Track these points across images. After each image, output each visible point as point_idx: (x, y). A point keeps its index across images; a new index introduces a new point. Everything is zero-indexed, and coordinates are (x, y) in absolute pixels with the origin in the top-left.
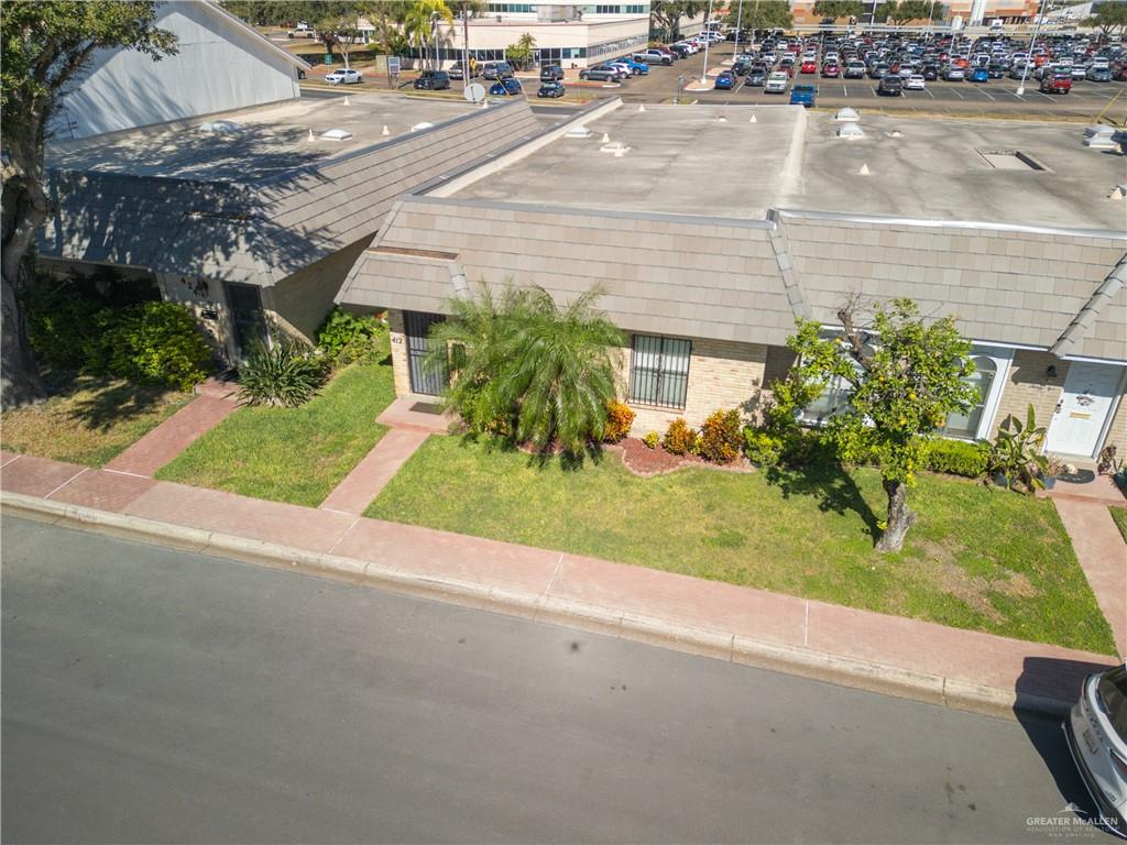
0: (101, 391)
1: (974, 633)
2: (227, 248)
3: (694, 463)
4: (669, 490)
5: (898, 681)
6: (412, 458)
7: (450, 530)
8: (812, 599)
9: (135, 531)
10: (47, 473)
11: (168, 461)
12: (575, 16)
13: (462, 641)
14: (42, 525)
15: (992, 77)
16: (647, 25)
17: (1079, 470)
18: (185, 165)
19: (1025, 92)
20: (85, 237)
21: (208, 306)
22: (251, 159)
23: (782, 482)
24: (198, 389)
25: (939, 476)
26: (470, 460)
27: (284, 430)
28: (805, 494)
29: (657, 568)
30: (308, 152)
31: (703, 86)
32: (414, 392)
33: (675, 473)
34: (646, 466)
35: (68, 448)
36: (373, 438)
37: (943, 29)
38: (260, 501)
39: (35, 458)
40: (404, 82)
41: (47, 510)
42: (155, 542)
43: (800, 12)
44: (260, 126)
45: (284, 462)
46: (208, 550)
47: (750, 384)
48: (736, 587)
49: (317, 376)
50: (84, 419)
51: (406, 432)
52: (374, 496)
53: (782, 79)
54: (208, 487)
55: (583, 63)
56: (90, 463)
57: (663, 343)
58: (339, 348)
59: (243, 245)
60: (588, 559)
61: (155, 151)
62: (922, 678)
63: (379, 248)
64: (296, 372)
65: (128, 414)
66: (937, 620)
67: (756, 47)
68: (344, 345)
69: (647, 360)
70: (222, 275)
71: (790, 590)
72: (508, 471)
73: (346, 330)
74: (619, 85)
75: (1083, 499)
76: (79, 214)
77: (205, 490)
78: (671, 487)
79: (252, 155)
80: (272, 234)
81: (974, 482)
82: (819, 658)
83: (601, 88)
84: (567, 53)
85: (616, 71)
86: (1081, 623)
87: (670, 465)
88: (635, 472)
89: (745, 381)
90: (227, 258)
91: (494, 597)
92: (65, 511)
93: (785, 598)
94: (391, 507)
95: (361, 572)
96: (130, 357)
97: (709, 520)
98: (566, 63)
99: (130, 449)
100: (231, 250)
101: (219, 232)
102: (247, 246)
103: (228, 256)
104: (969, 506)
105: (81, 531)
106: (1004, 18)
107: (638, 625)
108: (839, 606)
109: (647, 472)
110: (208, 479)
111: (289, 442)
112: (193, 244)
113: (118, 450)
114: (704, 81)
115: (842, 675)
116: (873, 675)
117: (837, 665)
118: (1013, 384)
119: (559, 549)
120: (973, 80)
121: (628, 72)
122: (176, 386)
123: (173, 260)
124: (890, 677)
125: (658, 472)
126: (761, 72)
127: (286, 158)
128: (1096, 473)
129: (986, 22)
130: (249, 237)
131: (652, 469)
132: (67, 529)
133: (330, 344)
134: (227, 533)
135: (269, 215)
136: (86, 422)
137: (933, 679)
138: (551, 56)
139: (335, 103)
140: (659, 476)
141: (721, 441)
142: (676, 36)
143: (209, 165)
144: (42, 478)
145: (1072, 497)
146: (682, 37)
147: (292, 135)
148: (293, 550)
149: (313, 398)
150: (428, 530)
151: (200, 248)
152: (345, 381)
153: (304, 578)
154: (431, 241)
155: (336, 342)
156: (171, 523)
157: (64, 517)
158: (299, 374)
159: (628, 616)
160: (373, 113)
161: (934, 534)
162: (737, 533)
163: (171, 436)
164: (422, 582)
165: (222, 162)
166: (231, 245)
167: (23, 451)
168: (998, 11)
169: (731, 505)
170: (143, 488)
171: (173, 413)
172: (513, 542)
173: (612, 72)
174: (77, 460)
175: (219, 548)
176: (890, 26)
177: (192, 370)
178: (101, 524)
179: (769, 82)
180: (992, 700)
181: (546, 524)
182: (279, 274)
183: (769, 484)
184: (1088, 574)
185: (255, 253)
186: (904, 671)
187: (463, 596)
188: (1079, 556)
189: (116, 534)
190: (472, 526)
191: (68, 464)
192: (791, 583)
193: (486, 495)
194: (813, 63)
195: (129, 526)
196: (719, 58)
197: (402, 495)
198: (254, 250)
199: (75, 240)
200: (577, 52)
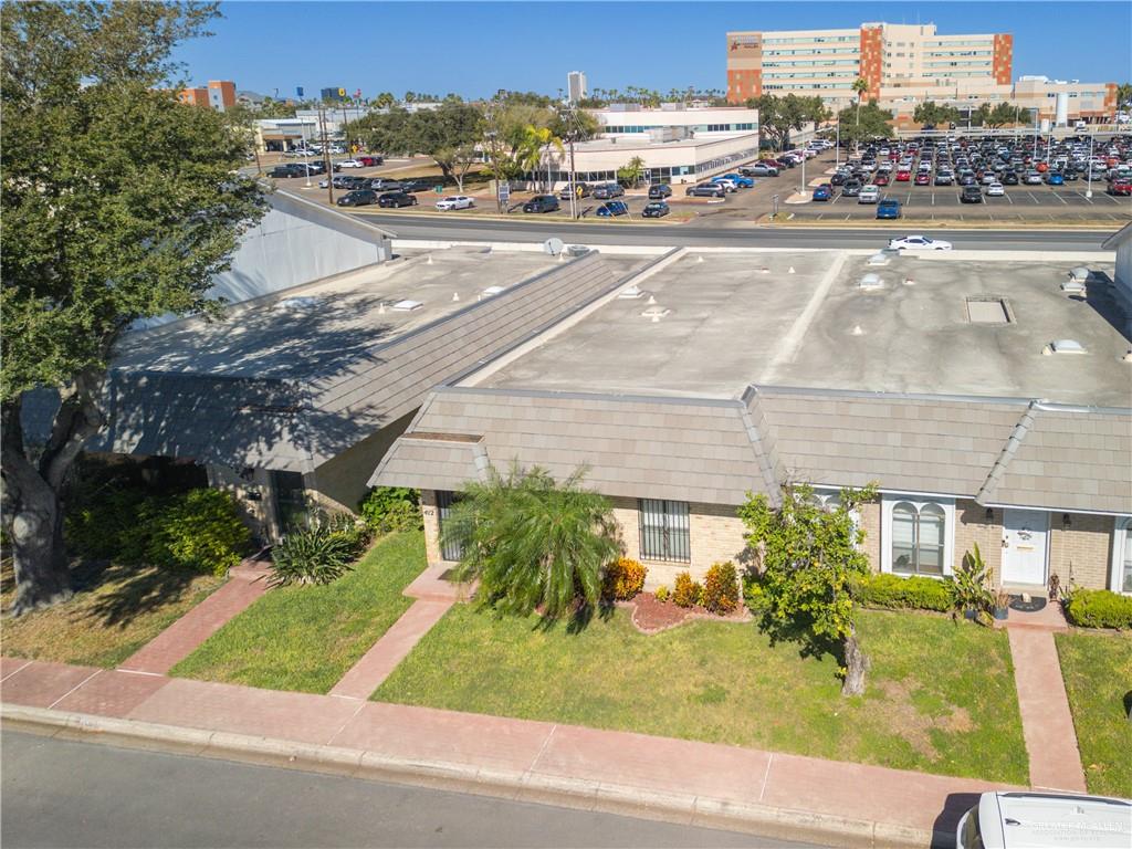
0: (129, 581)
1: (912, 773)
2: (271, 437)
3: (699, 615)
4: (669, 646)
5: (835, 830)
6: (430, 632)
7: (451, 709)
8: (776, 752)
9: (137, 737)
10: (57, 679)
11: (185, 655)
12: (686, 135)
13: (439, 830)
14: (40, 738)
15: (1068, 179)
16: (757, 138)
17: (1033, 598)
18: (249, 352)
19: (1093, 194)
20: (136, 432)
21: (250, 489)
22: (314, 340)
23: (772, 629)
24: (232, 572)
25: (916, 612)
26: (485, 628)
27: (309, 612)
28: (790, 641)
29: (642, 732)
30: (372, 327)
31: (804, 198)
32: (445, 559)
33: (678, 627)
34: (653, 622)
35: (84, 649)
36: (396, 612)
37: (1034, 132)
38: (271, 691)
39: (46, 664)
40: (514, 205)
41: (48, 721)
42: (154, 748)
43: (903, 119)
44: (335, 297)
45: (303, 647)
46: (207, 752)
47: (741, 538)
48: (710, 745)
49: (352, 550)
50: (103, 615)
51: (430, 603)
52: (385, 676)
53: (874, 191)
54: (221, 681)
55: (692, 179)
56: (105, 665)
57: (665, 506)
58: (381, 517)
59: (286, 436)
60: (579, 728)
61: (222, 337)
62: (856, 824)
63: (413, 434)
64: (330, 549)
65: (151, 606)
66: (882, 762)
67: (858, 155)
68: (387, 513)
69: (654, 519)
70: (262, 465)
71: (757, 743)
72: (521, 639)
73: (390, 498)
74: (723, 200)
75: (1033, 627)
76: (133, 410)
77: (216, 685)
78: (671, 643)
79: (316, 334)
80: (316, 422)
81: (944, 616)
82: (769, 814)
83: (705, 204)
84: (676, 171)
85: (721, 188)
86: (1004, 755)
87: (676, 619)
88: (642, 630)
89: (737, 535)
90: (270, 449)
91: (480, 777)
92: (68, 720)
93: (751, 752)
94: (400, 689)
95: (357, 763)
96: (166, 545)
97: (700, 676)
98: (675, 180)
99: (149, 645)
100: (274, 440)
101: (266, 424)
102: (290, 437)
103: (270, 446)
104: (933, 641)
105: (80, 742)
106: (1085, 119)
107: (614, 796)
108: (799, 756)
109: (653, 628)
110: (222, 672)
111: (312, 624)
112: (241, 435)
113: (137, 646)
114: (803, 194)
115: (788, 828)
116: (816, 826)
117: (785, 819)
118: (963, 525)
119: (553, 720)
120: (1050, 183)
121: (733, 186)
122: (210, 571)
123: (219, 453)
124: (828, 826)
125: (662, 628)
126: (855, 184)
127: (348, 336)
128: (1048, 600)
129: (1071, 123)
130: (293, 428)
131: (658, 624)
132: (66, 741)
133: (373, 513)
134: (229, 732)
135: (316, 405)
136: (104, 619)
137: (864, 825)
138: (661, 176)
139: (419, 261)
140: (663, 632)
141: (719, 593)
142: (787, 146)
143: (273, 350)
144: (50, 685)
145: (1023, 626)
146: (793, 147)
147: (362, 306)
148: (293, 744)
149: (345, 573)
150: (430, 710)
151: (245, 440)
152: (382, 552)
153: (299, 774)
154: (460, 427)
155: (379, 510)
156: (174, 725)
157: (64, 728)
158: (333, 551)
159: (603, 787)
160: (452, 272)
161: (898, 674)
162: (722, 688)
163: (194, 626)
164: (412, 768)
165: (287, 345)
166: (274, 436)
167: (36, 656)
168: (1082, 113)
169: (722, 659)
170: (152, 686)
171: (201, 601)
172: (511, 717)
173: (717, 189)
174: (91, 662)
175: (220, 749)
176: (985, 131)
177: (228, 554)
178: (103, 732)
179: (862, 194)
180: (914, 841)
181: (546, 694)
182: (320, 460)
183: (761, 633)
184: (1022, 704)
185: (296, 443)
186: (841, 819)
187: (453, 780)
188: (1018, 686)
189: (117, 742)
190: (473, 702)
191: (81, 667)
192: (759, 736)
193: (494, 666)
194: (906, 172)
195: (129, 732)
196: (825, 166)
197: (412, 674)
198: (295, 440)
199: (126, 436)
200: (686, 169)
